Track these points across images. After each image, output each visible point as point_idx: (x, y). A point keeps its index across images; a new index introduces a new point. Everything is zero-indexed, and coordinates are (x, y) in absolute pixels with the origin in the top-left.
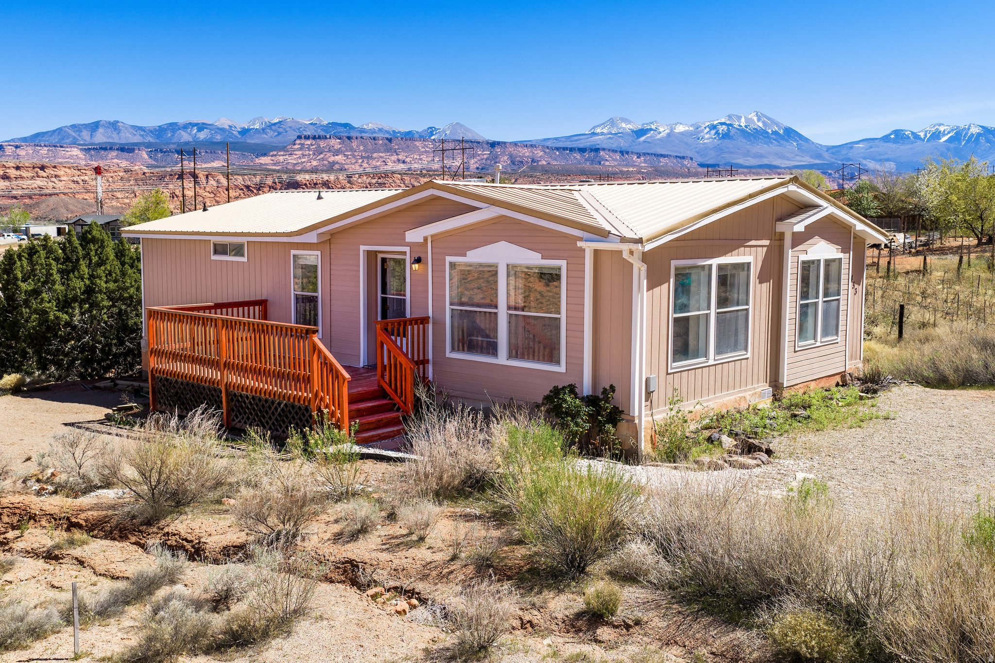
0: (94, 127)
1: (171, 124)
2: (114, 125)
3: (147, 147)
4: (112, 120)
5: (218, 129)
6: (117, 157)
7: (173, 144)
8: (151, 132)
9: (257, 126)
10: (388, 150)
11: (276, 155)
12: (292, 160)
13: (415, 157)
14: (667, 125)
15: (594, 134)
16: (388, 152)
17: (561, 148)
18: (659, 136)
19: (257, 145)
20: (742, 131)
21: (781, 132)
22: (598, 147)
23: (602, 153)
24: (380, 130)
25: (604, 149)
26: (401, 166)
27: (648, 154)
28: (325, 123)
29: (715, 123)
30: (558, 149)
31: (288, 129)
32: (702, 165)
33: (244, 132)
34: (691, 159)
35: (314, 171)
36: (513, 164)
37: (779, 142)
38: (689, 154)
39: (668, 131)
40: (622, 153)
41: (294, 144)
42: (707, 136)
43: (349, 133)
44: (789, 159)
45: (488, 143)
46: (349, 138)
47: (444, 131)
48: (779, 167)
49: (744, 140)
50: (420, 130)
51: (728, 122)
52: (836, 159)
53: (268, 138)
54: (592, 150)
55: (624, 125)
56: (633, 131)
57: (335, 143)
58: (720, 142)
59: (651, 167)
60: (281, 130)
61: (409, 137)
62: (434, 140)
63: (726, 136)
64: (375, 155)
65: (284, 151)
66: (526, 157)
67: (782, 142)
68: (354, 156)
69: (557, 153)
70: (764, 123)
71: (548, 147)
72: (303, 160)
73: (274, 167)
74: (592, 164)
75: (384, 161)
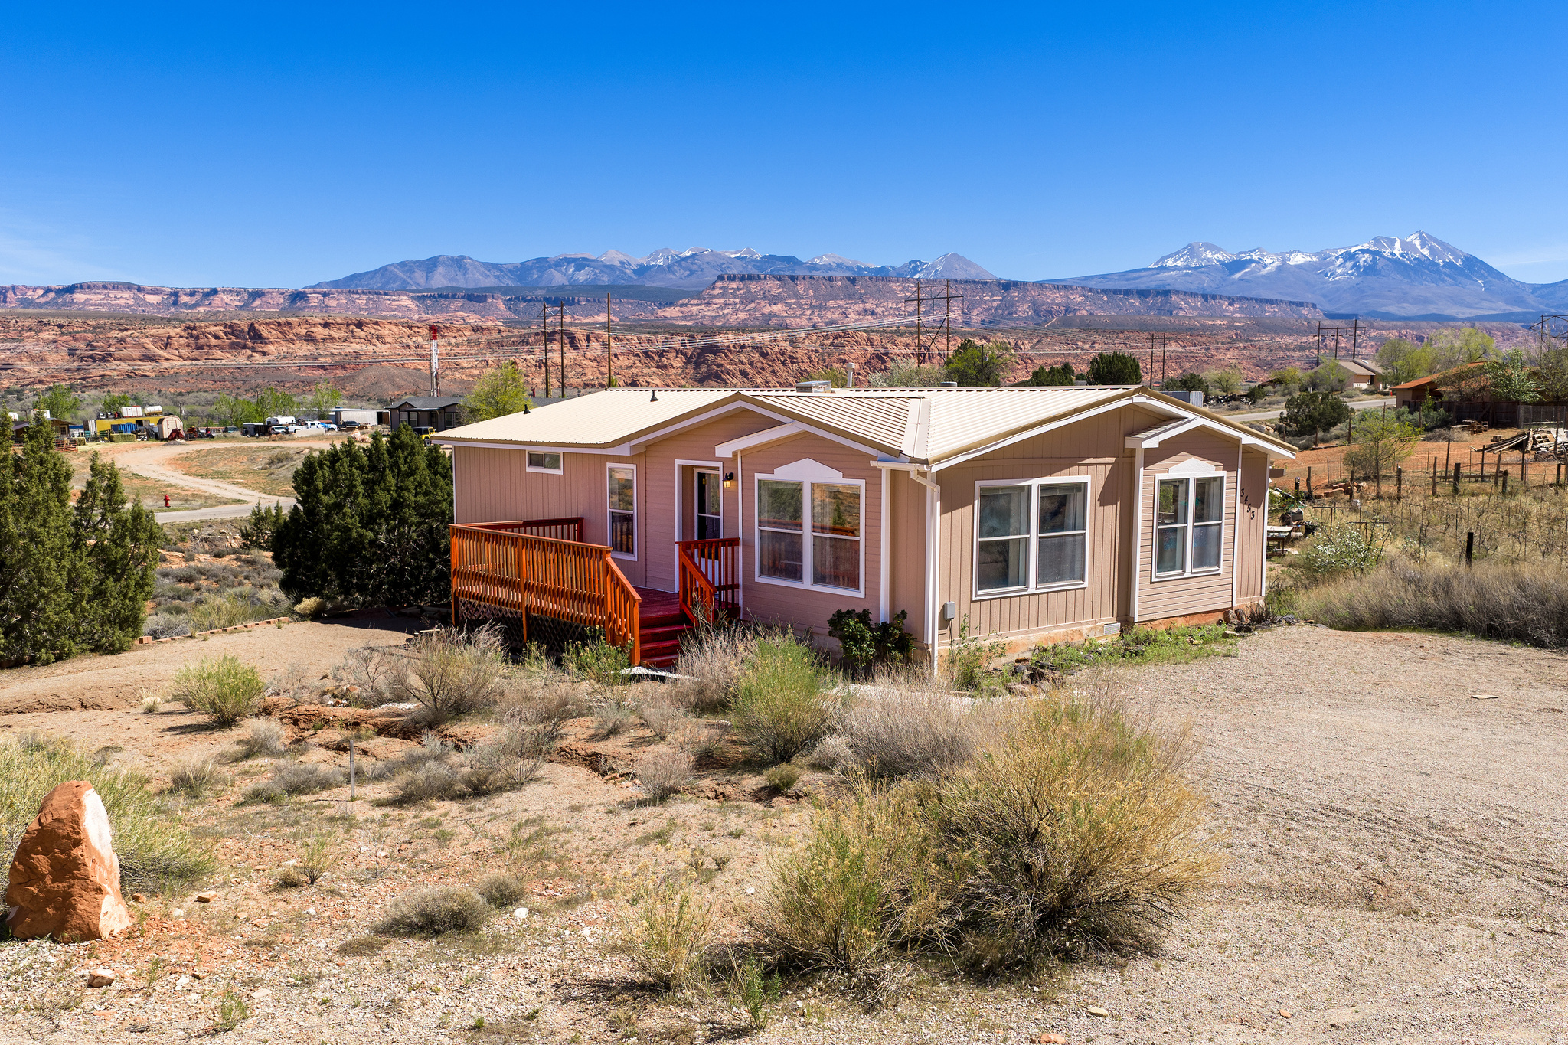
0: (431, 264)
1: (539, 260)
2: (458, 263)
3: (505, 293)
4: (456, 254)
5: (605, 266)
6: (462, 308)
7: (541, 288)
8: (510, 271)
9: (660, 262)
10: (849, 296)
11: (686, 305)
12: (709, 311)
13: (890, 305)
14: (1277, 255)
15: (1163, 269)
16: (849, 299)
17: (1110, 290)
18: (1264, 272)
19: (660, 290)
20: (1395, 262)
21: (1459, 263)
22: (1168, 288)
23: (1174, 298)
24: (839, 266)
25: (1177, 292)
26: (869, 322)
27: (1247, 299)
28: (759, 256)
29: (1353, 250)
30: (1105, 292)
31: (705, 266)
32: (1331, 316)
33: (642, 270)
34: (1314, 306)
35: (741, 328)
36: (1037, 315)
37: (1454, 279)
38: (1310, 298)
39: (1277, 263)
40: (1205, 297)
41: (714, 289)
42: (1339, 271)
43: (793, 270)
44: (1470, 306)
45: (999, 283)
46: (793, 278)
47: (934, 266)
48: (1453, 319)
49: (1399, 277)
50: (898, 265)
51: (1373, 249)
52: (1547, 305)
53: (676, 279)
54: (1158, 293)
55: (1209, 255)
56: (1222, 263)
57: (773, 286)
58: (1360, 279)
59: (1250, 319)
60: (695, 267)
61: (881, 276)
62: (919, 279)
63: (1370, 270)
64: (831, 303)
65: (699, 298)
66: (1056, 304)
67: (1460, 279)
68: (800, 306)
69: (1105, 298)
70: (1431, 249)
71: (1090, 290)
72: (726, 311)
73: (683, 323)
74: (1159, 314)
75: (844, 313)
